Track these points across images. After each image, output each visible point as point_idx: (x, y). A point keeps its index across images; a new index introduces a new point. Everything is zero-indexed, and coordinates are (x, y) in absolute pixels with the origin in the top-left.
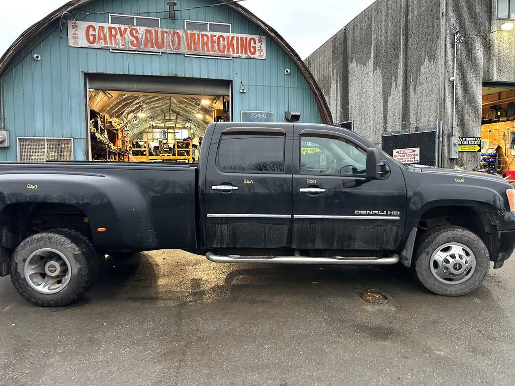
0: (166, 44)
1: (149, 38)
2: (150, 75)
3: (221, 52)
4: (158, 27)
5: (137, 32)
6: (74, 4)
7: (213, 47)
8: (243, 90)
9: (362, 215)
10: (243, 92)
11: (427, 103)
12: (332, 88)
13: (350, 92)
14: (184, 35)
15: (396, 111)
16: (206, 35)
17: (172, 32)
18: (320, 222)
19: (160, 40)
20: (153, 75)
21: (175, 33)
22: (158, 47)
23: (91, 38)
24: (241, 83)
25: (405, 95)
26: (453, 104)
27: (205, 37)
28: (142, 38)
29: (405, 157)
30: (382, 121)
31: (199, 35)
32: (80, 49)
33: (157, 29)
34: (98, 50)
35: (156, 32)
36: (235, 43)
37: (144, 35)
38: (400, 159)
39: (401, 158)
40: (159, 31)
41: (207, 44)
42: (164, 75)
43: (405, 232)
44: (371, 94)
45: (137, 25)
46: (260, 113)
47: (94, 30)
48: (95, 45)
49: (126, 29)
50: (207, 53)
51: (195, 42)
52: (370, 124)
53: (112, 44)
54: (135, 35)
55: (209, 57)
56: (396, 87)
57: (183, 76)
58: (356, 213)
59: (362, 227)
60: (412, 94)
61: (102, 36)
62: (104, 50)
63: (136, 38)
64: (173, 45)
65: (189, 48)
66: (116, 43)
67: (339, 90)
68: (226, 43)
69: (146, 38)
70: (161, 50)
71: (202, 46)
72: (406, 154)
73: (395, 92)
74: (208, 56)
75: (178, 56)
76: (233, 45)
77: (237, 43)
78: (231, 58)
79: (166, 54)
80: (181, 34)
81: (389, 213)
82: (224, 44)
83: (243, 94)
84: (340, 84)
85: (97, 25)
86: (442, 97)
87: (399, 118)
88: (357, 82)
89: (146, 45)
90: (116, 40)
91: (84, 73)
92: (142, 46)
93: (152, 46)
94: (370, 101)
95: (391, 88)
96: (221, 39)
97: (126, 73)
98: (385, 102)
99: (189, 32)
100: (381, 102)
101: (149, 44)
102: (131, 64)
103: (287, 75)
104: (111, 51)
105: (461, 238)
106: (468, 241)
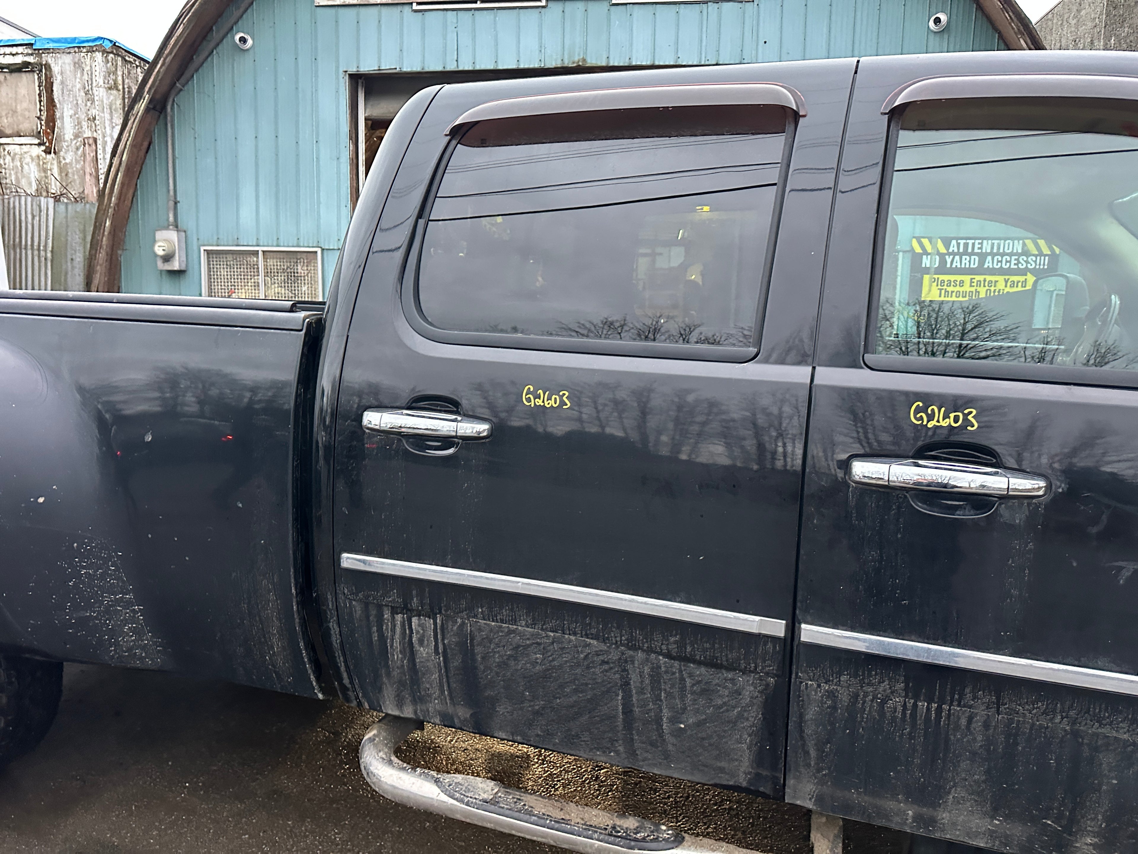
2: (514, 67)
20: (522, 66)
32: (340, 11)
34: (384, 10)
42: (551, 63)
57: (603, 64)
62: (399, 8)
75: (592, 5)
79: (560, 4)
91: (351, 76)
97: (451, 67)
102: (465, 40)
103: (935, 33)
104: (415, 7)
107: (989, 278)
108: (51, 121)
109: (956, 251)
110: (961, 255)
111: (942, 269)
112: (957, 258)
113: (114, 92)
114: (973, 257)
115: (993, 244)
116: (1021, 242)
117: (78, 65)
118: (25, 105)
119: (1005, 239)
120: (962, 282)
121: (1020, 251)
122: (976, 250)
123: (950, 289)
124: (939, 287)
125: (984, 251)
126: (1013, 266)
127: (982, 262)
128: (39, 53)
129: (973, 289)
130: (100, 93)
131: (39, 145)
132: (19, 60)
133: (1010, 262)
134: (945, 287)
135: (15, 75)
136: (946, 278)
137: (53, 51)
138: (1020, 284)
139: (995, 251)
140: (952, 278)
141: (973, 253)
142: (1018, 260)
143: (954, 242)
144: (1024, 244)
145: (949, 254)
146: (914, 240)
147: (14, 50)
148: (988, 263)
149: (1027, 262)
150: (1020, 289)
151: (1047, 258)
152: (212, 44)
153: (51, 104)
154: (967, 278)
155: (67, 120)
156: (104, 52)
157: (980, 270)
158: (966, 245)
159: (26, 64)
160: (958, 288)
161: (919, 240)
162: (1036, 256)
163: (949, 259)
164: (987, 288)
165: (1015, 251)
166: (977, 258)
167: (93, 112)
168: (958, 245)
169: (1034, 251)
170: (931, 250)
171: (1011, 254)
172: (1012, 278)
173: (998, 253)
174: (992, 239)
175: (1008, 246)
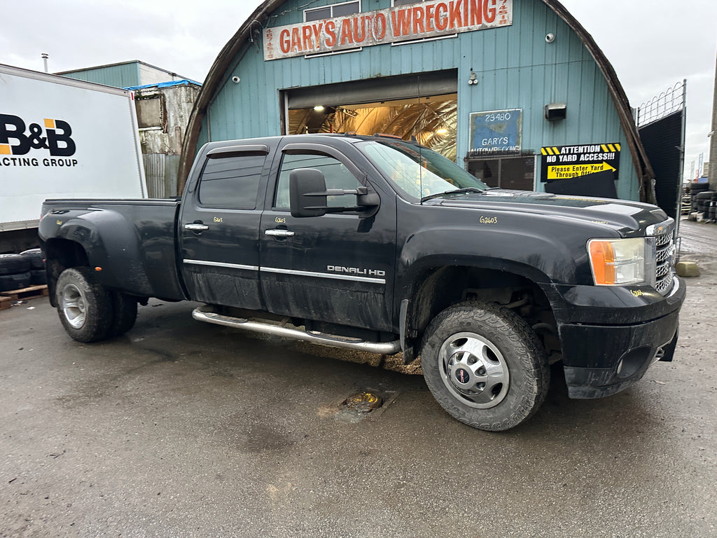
0: (367, 34)
1: (347, 31)
2: (349, 80)
3: (440, 29)
4: (358, 12)
5: (333, 27)
6: (262, 9)
7: (429, 24)
8: (473, 80)
9: (336, 273)
10: (473, 83)
14: (390, 15)
16: (420, 9)
17: (375, 16)
18: (288, 279)
19: (360, 31)
20: (353, 80)
21: (379, 15)
22: (358, 41)
23: (285, 45)
24: (471, 70)
27: (419, 12)
28: (339, 33)
31: (409, 10)
32: (275, 62)
33: (356, 16)
34: (293, 59)
35: (356, 20)
36: (462, 10)
37: (341, 28)
40: (359, 18)
41: (420, 21)
42: (366, 77)
43: (395, 305)
45: (334, 17)
46: (501, 113)
47: (288, 35)
48: (290, 54)
49: (321, 25)
50: (420, 35)
51: (404, 23)
53: (306, 48)
54: (331, 30)
55: (424, 40)
57: (389, 75)
58: (328, 269)
59: (339, 291)
61: (296, 41)
62: (299, 58)
63: (332, 34)
64: (376, 33)
65: (397, 33)
66: (312, 47)
68: (448, 13)
69: (344, 31)
70: (362, 44)
71: (414, 26)
74: (422, 39)
75: (383, 47)
76: (459, 13)
77: (466, 10)
78: (456, 35)
79: (368, 48)
80: (386, 16)
81: (370, 272)
82: (446, 15)
83: (474, 87)
85: (290, 28)
89: (343, 41)
90: (310, 42)
91: (280, 91)
92: (339, 43)
93: (351, 41)
96: (441, 9)
97: (322, 83)
99: (397, 9)
101: (347, 38)
102: (328, 70)
103: (549, 43)
104: (306, 57)
105: (480, 327)
106: (492, 333)
107: (583, 166)
108: (165, 118)
109: (565, 153)
110: (567, 155)
111: (558, 163)
112: (565, 156)
113: (190, 104)
114: (574, 156)
115: (584, 148)
117: (175, 93)
118: (155, 112)
119: (591, 145)
120: (568, 169)
121: (599, 151)
122: (575, 152)
123: (562, 173)
124: (557, 172)
125: (579, 152)
126: (595, 159)
127: (579, 157)
128: (160, 89)
129: (574, 172)
130: (184, 105)
131: (161, 130)
132: (152, 93)
133: (593, 157)
134: (560, 172)
135: (152, 100)
136: (560, 167)
137: (166, 88)
138: (600, 168)
139: (585, 151)
140: (563, 167)
141: (573, 154)
142: (598, 155)
143: (563, 149)
144: (601, 147)
145: (561, 155)
146: (542, 149)
147: (151, 89)
148: (582, 159)
149: (603, 156)
150: (599, 171)
151: (614, 154)
152: (224, 82)
153: (165, 112)
154: (571, 167)
155: (171, 118)
156: (186, 86)
157: (578, 162)
158: (570, 150)
159: (155, 95)
160: (566, 172)
161: (545, 148)
162: (607, 153)
163: (561, 157)
164: (582, 171)
165: (596, 151)
166: (576, 156)
167: (182, 113)
168: (566, 149)
169: (606, 150)
170: (551, 153)
171: (594, 153)
172: (595, 165)
173: (587, 153)
174: (584, 145)
175: (592, 149)
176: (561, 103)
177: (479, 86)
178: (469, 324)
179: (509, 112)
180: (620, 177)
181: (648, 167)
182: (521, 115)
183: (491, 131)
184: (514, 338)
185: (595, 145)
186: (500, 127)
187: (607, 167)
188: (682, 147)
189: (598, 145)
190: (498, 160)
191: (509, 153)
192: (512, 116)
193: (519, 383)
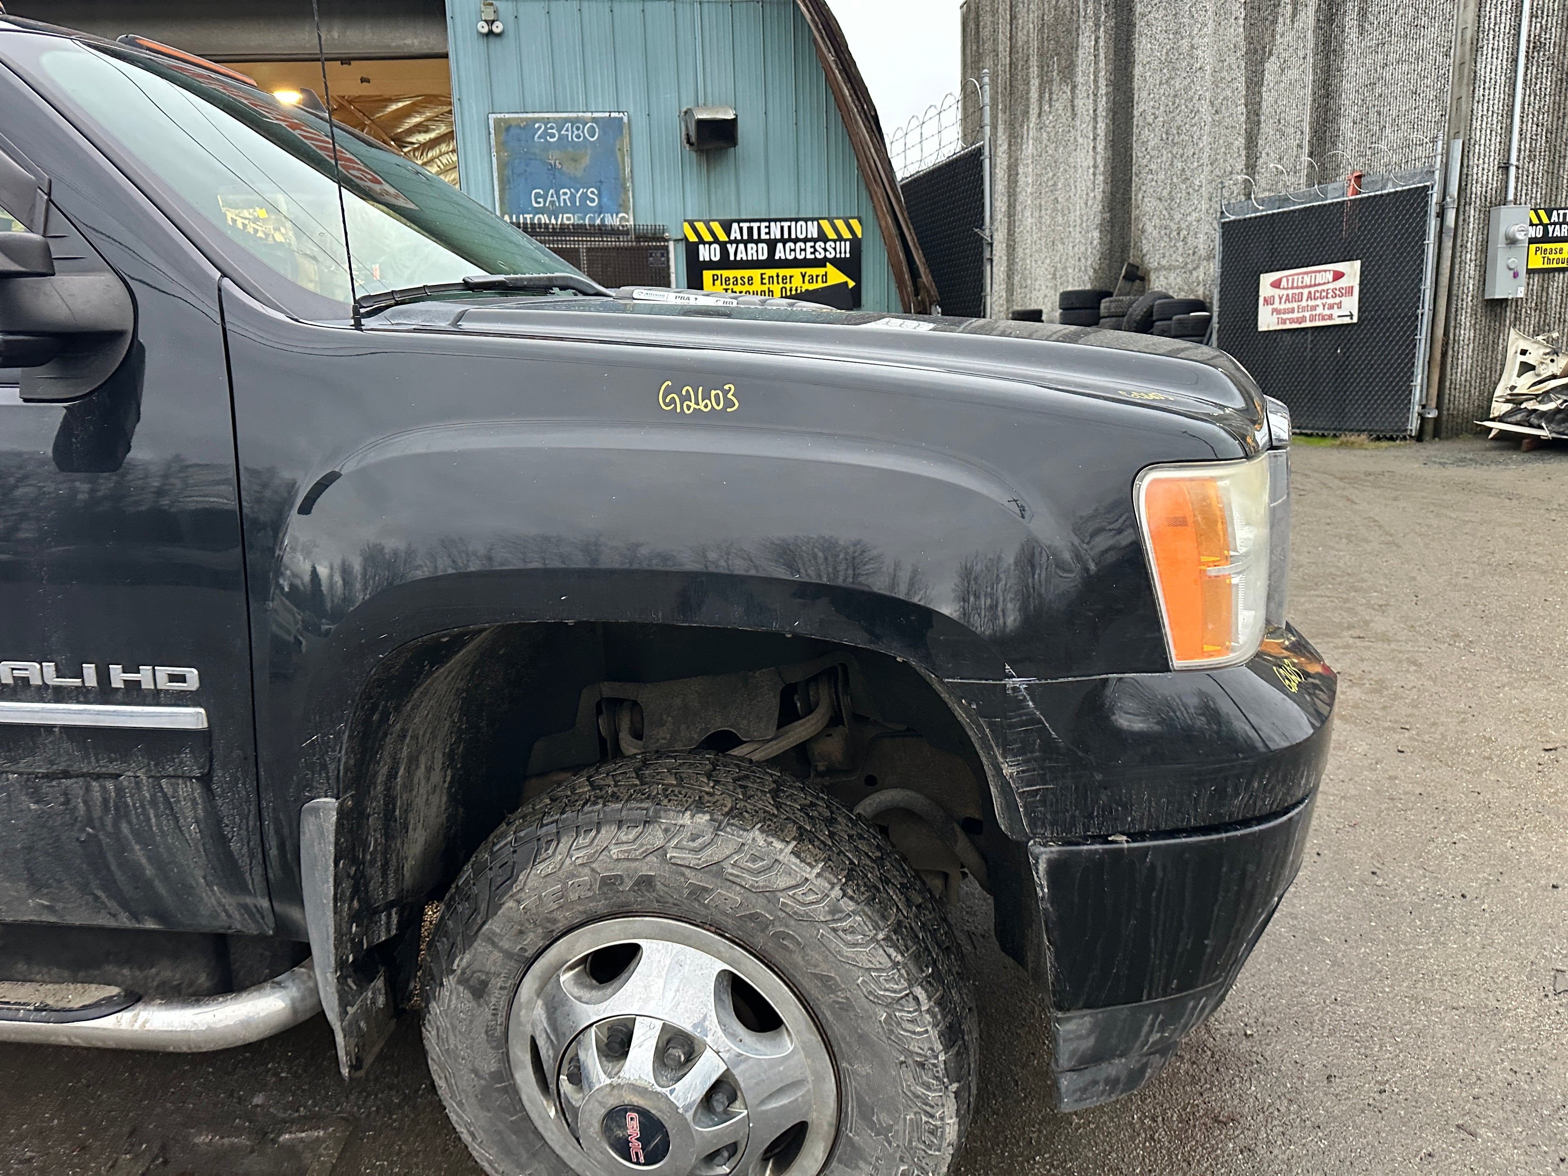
8: (490, 23)
10: (491, 32)
11: (1405, 67)
12: (1080, 52)
13: (1140, 57)
15: (1291, 115)
25: (1327, 42)
26: (1515, 60)
29: (1304, 303)
30: (1240, 165)
38: (1286, 311)
39: (1289, 306)
44: (1206, 57)
46: (573, 121)
52: (1201, 178)
56: (1294, 15)
60: (1352, 35)
67: (1102, 56)
72: (1305, 292)
73: (1289, 37)
81: (118, 676)
83: (492, 39)
84: (1105, 32)
86: (1469, 34)
87: (1300, 146)
88: (1162, 12)
94: (1203, 88)
95: (1274, 22)
98: (1255, 82)
100: (1241, 85)
105: (698, 892)
106: (754, 917)
107: (783, 272)
109: (739, 238)
110: (745, 243)
111: (725, 263)
112: (741, 246)
114: (760, 245)
115: (782, 228)
116: (815, 223)
119: (797, 220)
121: (815, 236)
122: (764, 236)
123: (737, 289)
124: (725, 286)
125: (773, 237)
126: (809, 256)
127: (772, 251)
129: (765, 288)
133: (805, 250)
134: (731, 286)
136: (731, 273)
138: (820, 279)
139: (786, 236)
140: (738, 273)
141: (760, 241)
142: (814, 247)
143: (735, 226)
144: (819, 225)
145: (731, 242)
146: (686, 225)
148: (779, 254)
149: (825, 250)
150: (820, 285)
151: (848, 243)
154: (756, 273)
157: (771, 263)
158: (750, 229)
161: (692, 224)
162: (835, 241)
163: (731, 249)
164: (781, 285)
165: (809, 236)
166: (765, 246)
168: (741, 229)
169: (832, 235)
170: (708, 237)
171: (805, 240)
172: (810, 271)
173: (790, 240)
174: (781, 220)
175: (800, 230)
176: (723, 105)
177: (509, 41)
178: (646, 882)
179: (594, 120)
180: (863, 301)
181: (926, 278)
182: (626, 131)
183: (553, 168)
184: (852, 931)
185: (806, 220)
186: (575, 160)
187: (836, 277)
188: (987, 232)
189: (812, 220)
190: (577, 250)
191: (603, 231)
192: (603, 132)
193: (885, 1119)
